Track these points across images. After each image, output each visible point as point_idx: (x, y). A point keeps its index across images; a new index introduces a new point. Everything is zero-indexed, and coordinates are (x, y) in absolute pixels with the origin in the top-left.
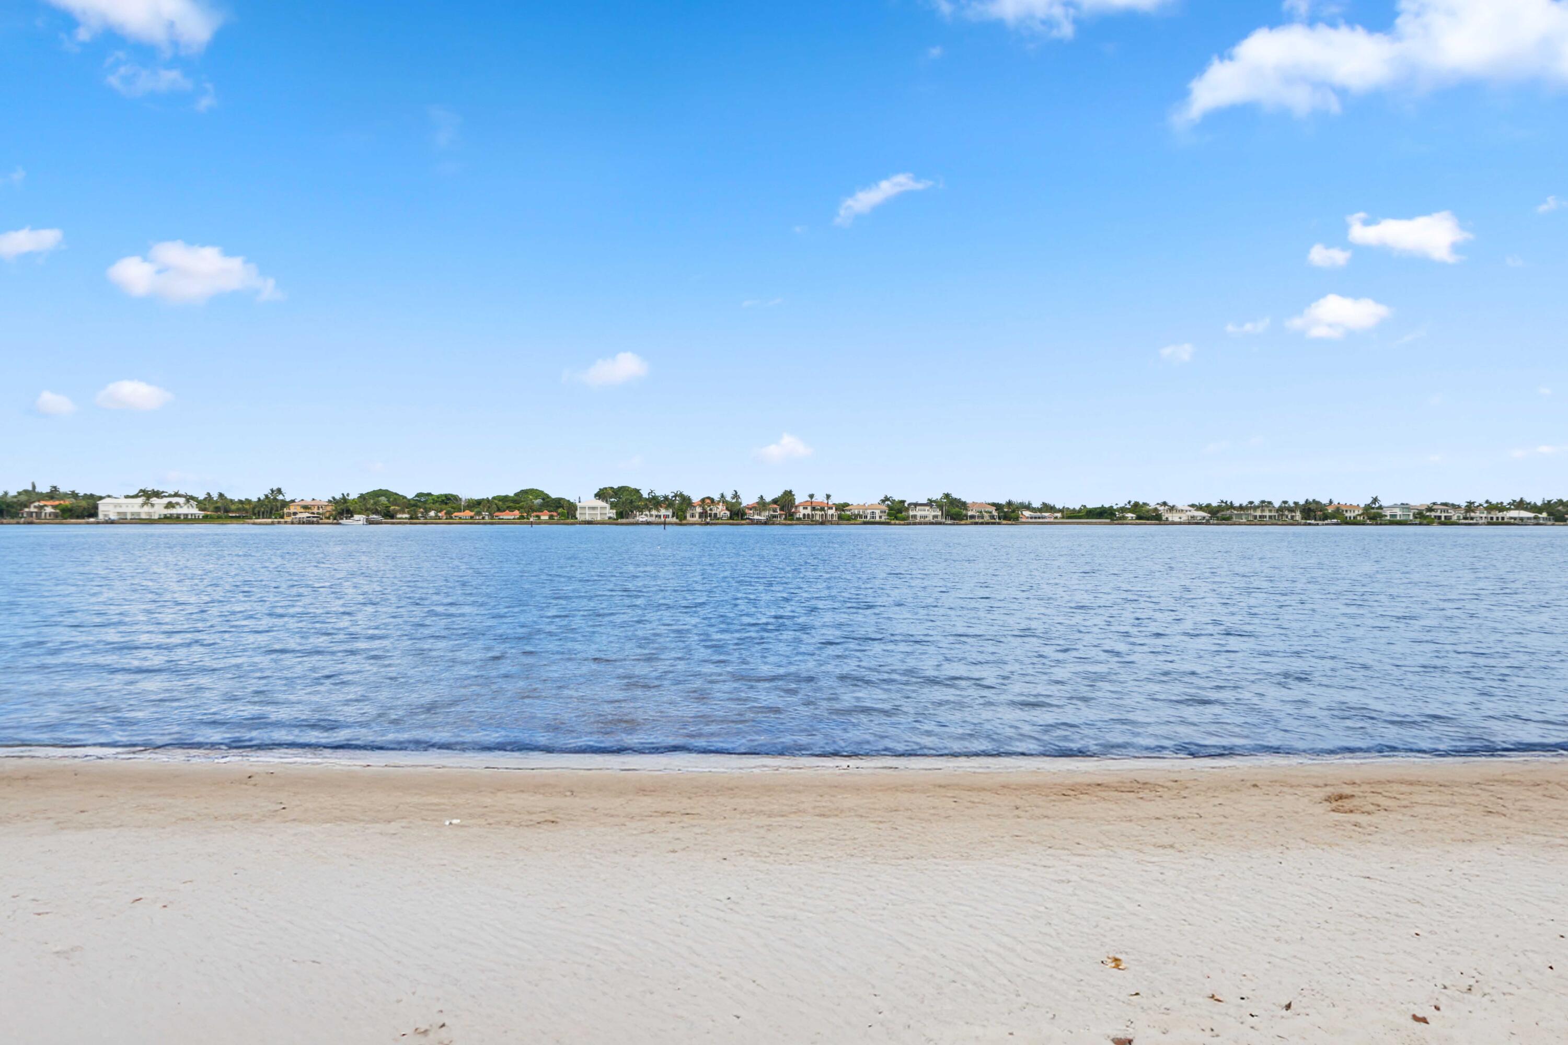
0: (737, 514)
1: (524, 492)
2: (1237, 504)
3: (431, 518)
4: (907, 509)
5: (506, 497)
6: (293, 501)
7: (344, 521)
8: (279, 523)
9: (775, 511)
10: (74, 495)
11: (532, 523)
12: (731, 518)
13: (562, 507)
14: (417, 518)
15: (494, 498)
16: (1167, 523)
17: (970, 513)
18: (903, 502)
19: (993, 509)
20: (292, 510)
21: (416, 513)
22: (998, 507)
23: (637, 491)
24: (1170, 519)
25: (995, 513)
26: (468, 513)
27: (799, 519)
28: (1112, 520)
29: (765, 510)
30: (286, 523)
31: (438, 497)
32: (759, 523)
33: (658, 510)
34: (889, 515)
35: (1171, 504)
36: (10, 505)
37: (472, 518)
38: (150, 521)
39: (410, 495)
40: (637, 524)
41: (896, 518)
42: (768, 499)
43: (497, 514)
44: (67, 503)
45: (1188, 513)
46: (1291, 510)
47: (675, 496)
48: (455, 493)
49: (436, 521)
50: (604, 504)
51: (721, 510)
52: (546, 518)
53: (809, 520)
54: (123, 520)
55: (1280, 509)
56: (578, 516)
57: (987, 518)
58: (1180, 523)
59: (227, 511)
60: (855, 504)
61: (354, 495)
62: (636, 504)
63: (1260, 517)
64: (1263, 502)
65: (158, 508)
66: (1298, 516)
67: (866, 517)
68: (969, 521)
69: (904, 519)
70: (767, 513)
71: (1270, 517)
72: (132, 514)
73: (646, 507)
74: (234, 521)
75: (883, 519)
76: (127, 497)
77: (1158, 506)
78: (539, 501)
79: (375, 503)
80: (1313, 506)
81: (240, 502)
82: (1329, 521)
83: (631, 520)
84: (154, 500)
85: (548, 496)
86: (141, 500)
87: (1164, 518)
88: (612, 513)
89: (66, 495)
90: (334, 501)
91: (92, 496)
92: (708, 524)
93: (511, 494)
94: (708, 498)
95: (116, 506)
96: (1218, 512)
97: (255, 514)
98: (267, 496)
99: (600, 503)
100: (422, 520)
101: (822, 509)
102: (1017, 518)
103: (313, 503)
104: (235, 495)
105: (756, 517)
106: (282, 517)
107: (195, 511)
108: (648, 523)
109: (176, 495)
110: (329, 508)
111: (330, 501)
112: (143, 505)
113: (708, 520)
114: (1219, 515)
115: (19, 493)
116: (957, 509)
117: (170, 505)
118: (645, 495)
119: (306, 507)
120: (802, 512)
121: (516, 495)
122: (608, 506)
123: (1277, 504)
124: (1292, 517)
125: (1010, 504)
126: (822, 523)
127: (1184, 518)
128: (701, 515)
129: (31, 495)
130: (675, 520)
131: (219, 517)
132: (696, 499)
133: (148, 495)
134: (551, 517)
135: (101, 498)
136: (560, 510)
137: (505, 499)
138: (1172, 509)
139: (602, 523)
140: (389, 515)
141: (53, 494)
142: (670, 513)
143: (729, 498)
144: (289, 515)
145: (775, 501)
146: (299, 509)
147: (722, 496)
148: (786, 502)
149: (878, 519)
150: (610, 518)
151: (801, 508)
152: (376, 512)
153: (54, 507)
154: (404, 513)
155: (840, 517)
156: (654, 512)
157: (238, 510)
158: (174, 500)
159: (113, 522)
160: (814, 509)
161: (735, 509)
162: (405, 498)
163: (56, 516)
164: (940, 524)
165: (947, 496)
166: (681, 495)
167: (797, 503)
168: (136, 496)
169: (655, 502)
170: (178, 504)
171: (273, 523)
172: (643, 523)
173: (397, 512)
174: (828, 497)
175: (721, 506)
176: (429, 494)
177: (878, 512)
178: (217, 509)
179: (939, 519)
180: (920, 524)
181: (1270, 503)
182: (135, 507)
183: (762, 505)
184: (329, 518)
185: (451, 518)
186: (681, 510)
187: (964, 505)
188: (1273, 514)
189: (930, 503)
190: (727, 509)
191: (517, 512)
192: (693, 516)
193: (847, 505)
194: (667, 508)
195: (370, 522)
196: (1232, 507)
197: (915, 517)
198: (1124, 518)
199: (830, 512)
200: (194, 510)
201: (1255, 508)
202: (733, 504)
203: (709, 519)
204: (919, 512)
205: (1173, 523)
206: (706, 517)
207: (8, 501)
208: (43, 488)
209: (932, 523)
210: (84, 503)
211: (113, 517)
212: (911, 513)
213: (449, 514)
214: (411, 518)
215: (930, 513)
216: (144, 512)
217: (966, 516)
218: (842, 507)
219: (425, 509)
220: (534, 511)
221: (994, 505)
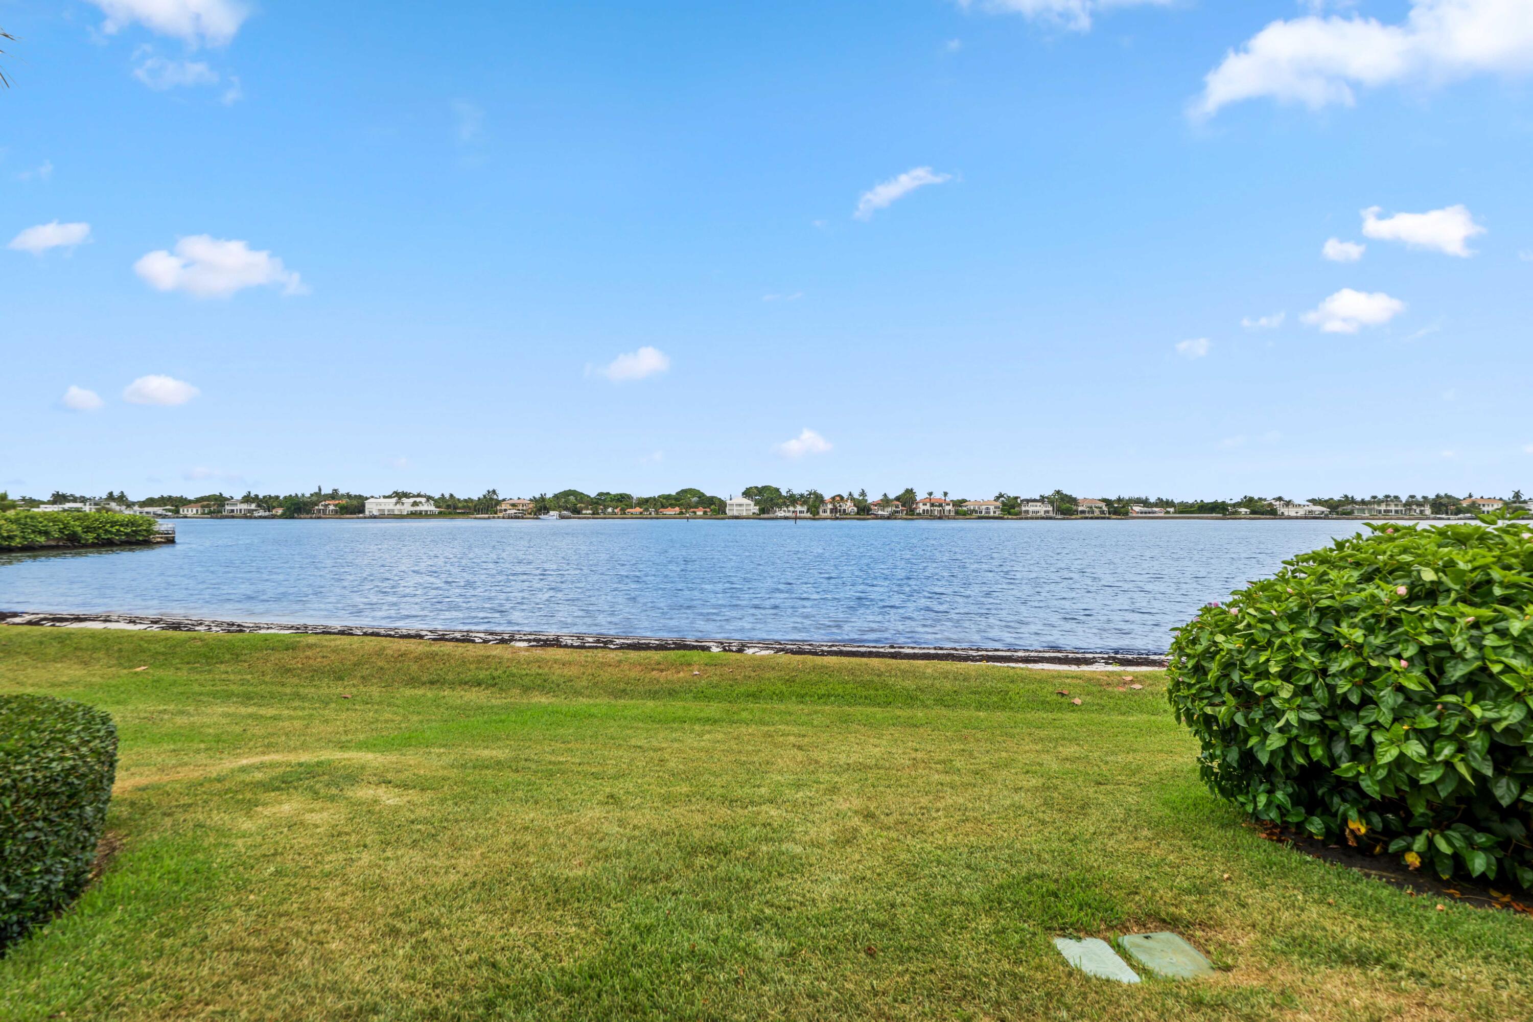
0: (863, 510)
1: (684, 492)
2: (1359, 499)
3: (609, 514)
4: (1020, 505)
5: (669, 495)
6: (504, 500)
7: (542, 516)
8: (494, 518)
9: (897, 507)
10: (349, 496)
11: (688, 518)
12: (858, 513)
13: (714, 504)
14: (598, 514)
15: (659, 497)
16: (1282, 517)
17: (1080, 509)
18: (1016, 498)
19: (1103, 505)
20: (503, 507)
21: (597, 509)
22: (1108, 502)
23: (777, 490)
24: (1286, 514)
25: (1105, 508)
26: (638, 510)
27: (919, 514)
28: (1224, 514)
29: (888, 506)
30: (499, 517)
31: (615, 496)
32: (882, 518)
33: (795, 507)
34: (1002, 510)
35: (1287, 499)
36: (305, 504)
37: (641, 513)
38: (401, 517)
39: (593, 494)
40: (776, 518)
41: (1010, 513)
42: (892, 496)
43: (661, 510)
44: (344, 502)
45: (1306, 508)
46: (1419, 504)
47: (810, 494)
48: (628, 493)
49: (613, 516)
50: (749, 502)
51: (849, 506)
52: (701, 513)
53: (928, 516)
54: (382, 516)
55: (1408, 504)
56: (727, 511)
57: (1097, 513)
58: (1297, 518)
59: (456, 508)
60: (972, 500)
61: (549, 495)
62: (775, 501)
63: (1385, 511)
64: (1387, 496)
65: (407, 506)
66: (1428, 510)
67: (981, 512)
68: (1079, 516)
69: (1016, 514)
70: (890, 509)
71: (1396, 512)
72: (389, 511)
73: (785, 504)
74: (461, 516)
75: (997, 515)
76: (385, 497)
77: (1273, 502)
78: (695, 499)
79: (566, 502)
80: (1445, 501)
81: (465, 501)
82: (1461, 516)
83: (771, 515)
84: (404, 500)
85: (703, 495)
86: (394, 500)
87: (1279, 513)
88: (756, 509)
89: (343, 495)
90: (534, 500)
91: (360, 497)
92: (837, 518)
93: (674, 493)
94: (839, 496)
95: (377, 504)
96: (1338, 506)
97: (475, 510)
98: (484, 496)
99: (746, 501)
100: (602, 515)
101: (940, 505)
102: (1127, 513)
103: (519, 501)
104: (461, 495)
105: (880, 512)
106: (496, 513)
107: (433, 508)
108: (786, 518)
109: (419, 496)
110: (531, 506)
111: (531, 500)
112: (396, 504)
113: (838, 515)
114: (1340, 509)
115: (312, 495)
116: (1068, 505)
117: (415, 504)
118: (784, 494)
119: (513, 505)
120: (921, 508)
121: (677, 493)
122: (752, 503)
123: (1404, 499)
124: (1421, 512)
125: (1119, 500)
126: (940, 518)
127: (1301, 512)
128: (832, 511)
129: (318, 496)
130: (809, 515)
131: (450, 513)
132: (827, 497)
133: (400, 496)
134: (705, 513)
135: (367, 498)
136: (713, 507)
137: (668, 497)
138: (1288, 504)
139: (748, 518)
140: (576, 511)
141: (334, 495)
142: (805, 509)
143: (856, 496)
144: (501, 511)
145: (898, 499)
146: (508, 507)
147: (850, 494)
148: (907, 500)
149: (992, 514)
150: (754, 513)
151: (921, 505)
152: (567, 509)
153: (335, 505)
154: (588, 509)
155: (957, 513)
156: (791, 509)
157: (464, 507)
158: (418, 500)
159: (375, 517)
160: (932, 505)
161: (861, 506)
162: (589, 496)
163: (336, 512)
164: (1051, 518)
165: (1058, 492)
166: (815, 493)
167: (918, 499)
168: (390, 497)
169: (793, 500)
170: (421, 502)
171: (489, 518)
172: (781, 518)
173: (582, 509)
174: (946, 494)
175: (849, 503)
176: (608, 494)
177: (992, 508)
178: (448, 507)
179: (1051, 514)
180: (1032, 518)
181: (1396, 497)
182: (390, 505)
183: (886, 501)
184: (530, 514)
185: (625, 514)
186: (815, 507)
187: (1073, 501)
188: (1399, 508)
189: (1042, 499)
190: (855, 505)
191: (677, 509)
192: (825, 511)
193: (964, 501)
194: (802, 505)
195: (562, 517)
196: (1353, 501)
197: (1027, 512)
198: (1236, 512)
199: (947, 508)
200: (431, 508)
201: (1380, 502)
202: (859, 501)
203: (838, 513)
204: (1031, 508)
205: (1289, 518)
206: (836, 512)
207: (305, 500)
208: (327, 490)
209: (1043, 518)
210: (355, 502)
211: (376, 513)
212: (1023, 509)
213: (623, 510)
214: (593, 514)
215: (1041, 509)
216: (397, 509)
217: (1077, 511)
218: (959, 503)
219: (604, 506)
220: (691, 508)
221: (1104, 500)
